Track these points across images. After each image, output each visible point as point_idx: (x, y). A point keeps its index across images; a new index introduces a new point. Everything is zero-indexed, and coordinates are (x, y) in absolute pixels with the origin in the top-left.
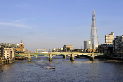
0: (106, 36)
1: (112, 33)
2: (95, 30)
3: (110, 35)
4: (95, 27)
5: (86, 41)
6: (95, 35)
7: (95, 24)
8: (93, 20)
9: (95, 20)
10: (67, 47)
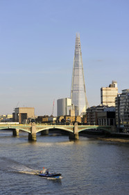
0: (102, 90)
1: (113, 82)
2: (81, 77)
3: (110, 86)
4: (81, 70)
5: (62, 100)
6: (81, 87)
7: (80, 64)
8: (76, 55)
9: (80, 57)
10: (21, 111)
